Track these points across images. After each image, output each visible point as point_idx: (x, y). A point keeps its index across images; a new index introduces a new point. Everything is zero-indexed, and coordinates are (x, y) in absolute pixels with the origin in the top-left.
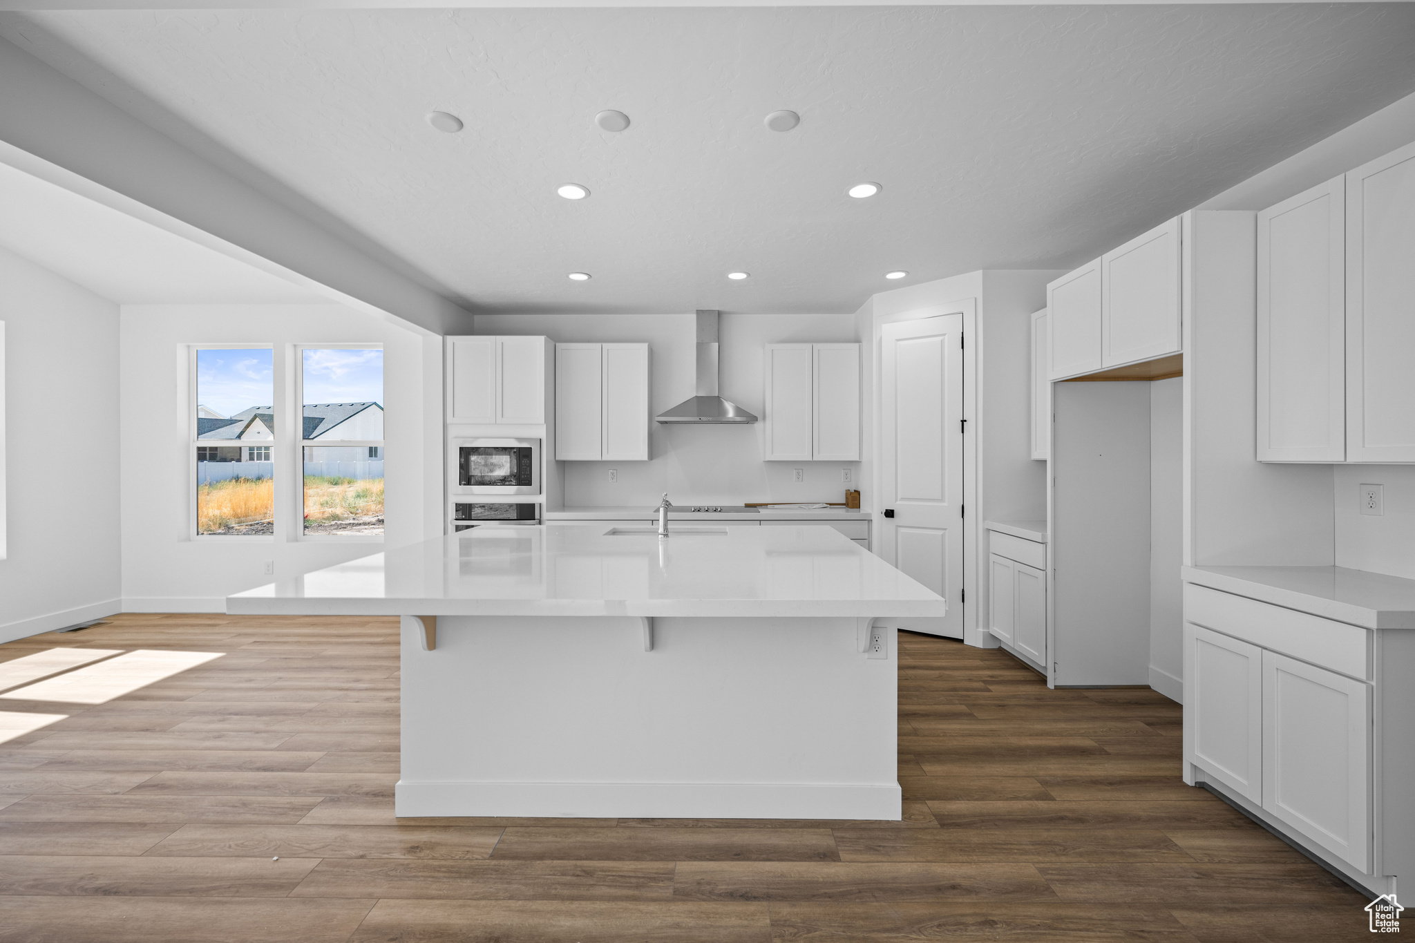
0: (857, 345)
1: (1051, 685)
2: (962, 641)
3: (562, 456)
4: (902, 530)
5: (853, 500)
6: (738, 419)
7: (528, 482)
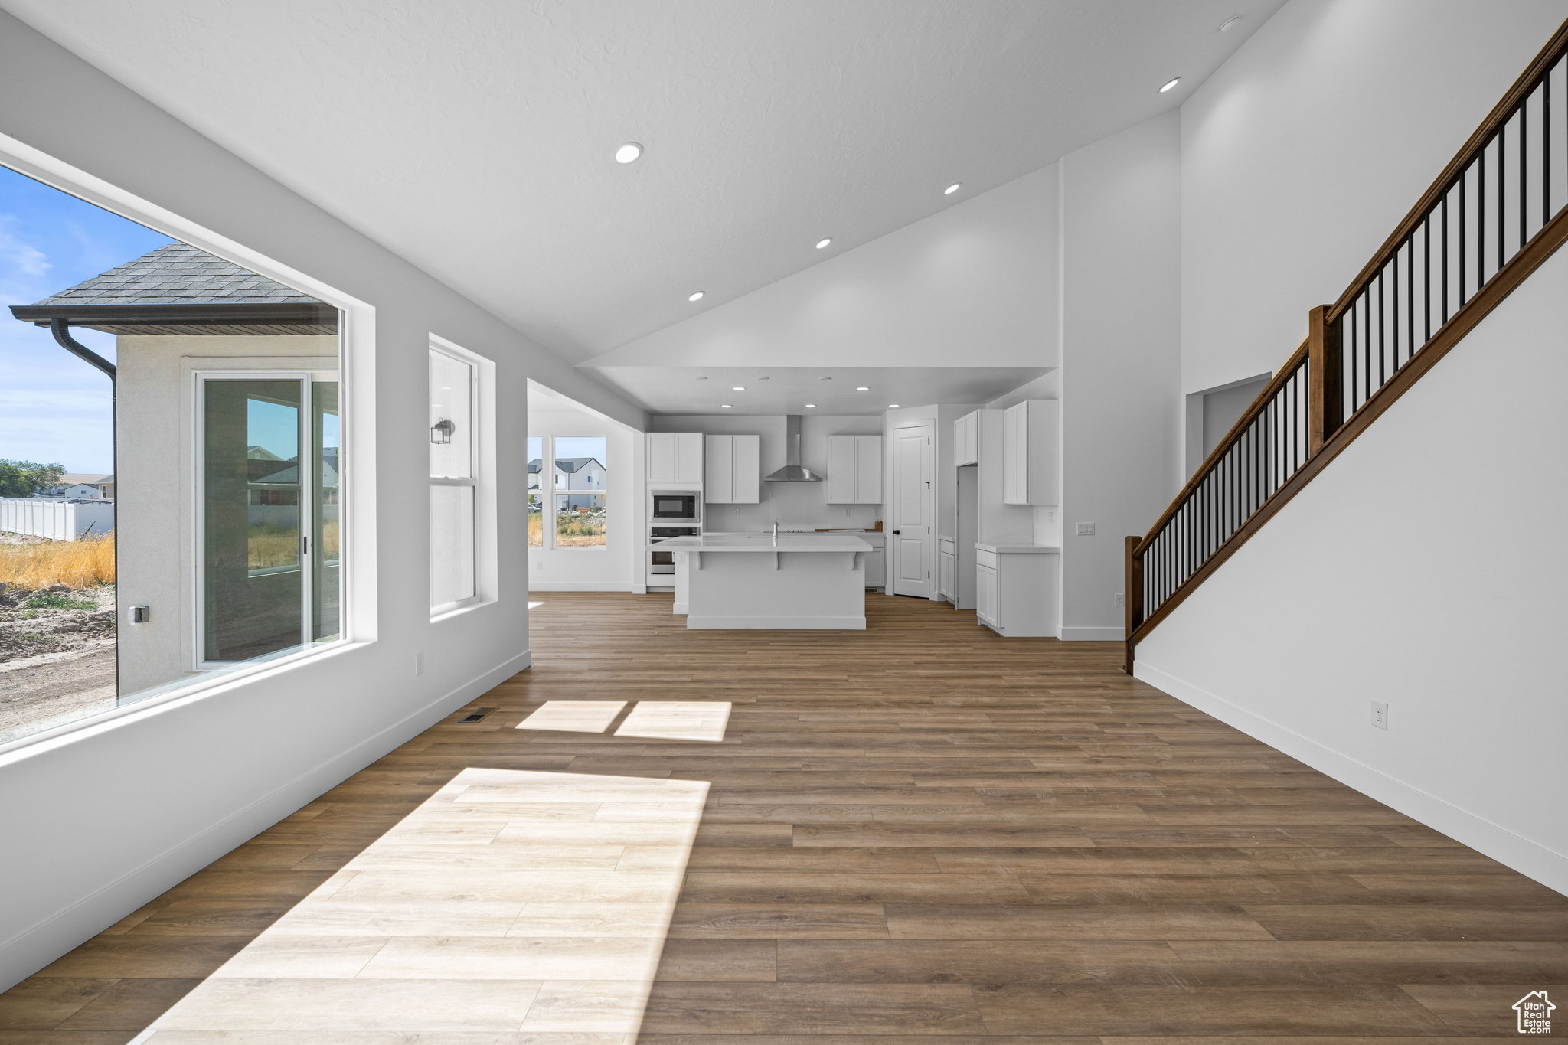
0: (879, 437)
1: (956, 609)
2: (928, 599)
3: (709, 501)
4: (903, 541)
5: (879, 526)
6: (812, 480)
7: (692, 515)
